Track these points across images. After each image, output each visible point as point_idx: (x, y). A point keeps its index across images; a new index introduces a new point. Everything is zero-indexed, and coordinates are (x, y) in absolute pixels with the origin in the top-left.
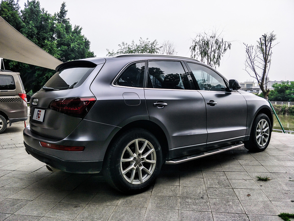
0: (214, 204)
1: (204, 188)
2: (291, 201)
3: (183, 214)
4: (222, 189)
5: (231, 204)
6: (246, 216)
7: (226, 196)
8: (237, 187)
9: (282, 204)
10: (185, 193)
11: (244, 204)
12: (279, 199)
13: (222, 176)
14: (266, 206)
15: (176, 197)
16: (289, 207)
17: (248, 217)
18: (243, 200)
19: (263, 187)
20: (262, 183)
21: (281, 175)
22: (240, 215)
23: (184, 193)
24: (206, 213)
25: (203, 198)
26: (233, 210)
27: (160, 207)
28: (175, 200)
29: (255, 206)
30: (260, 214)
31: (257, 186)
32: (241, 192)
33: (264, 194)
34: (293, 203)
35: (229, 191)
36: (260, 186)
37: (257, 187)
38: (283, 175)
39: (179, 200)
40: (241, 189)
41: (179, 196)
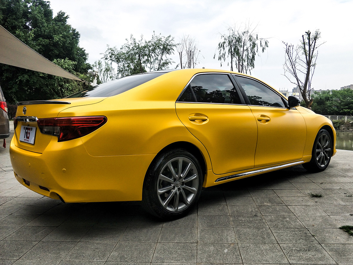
0: (271, 221)
1: (255, 206)
2: (350, 215)
3: (239, 232)
4: (275, 207)
5: (288, 220)
6: (307, 230)
7: (281, 213)
8: (290, 204)
9: (341, 218)
10: (236, 211)
11: (301, 219)
12: (337, 214)
13: (272, 194)
14: (325, 220)
15: (226, 216)
16: (349, 220)
17: (308, 230)
18: (300, 216)
19: (318, 203)
20: (317, 199)
21: (335, 191)
22: (300, 229)
23: (234, 212)
24: (264, 229)
25: (256, 216)
26: (292, 226)
27: (212, 226)
28: (226, 218)
29: (314, 221)
30: (320, 227)
31: (311, 202)
32: (296, 208)
33: (320, 210)
34: (352, 217)
35: (283, 209)
36: (315, 202)
37: (312, 204)
38: (338, 191)
39: (231, 219)
40: (295, 206)
41: (230, 215)
